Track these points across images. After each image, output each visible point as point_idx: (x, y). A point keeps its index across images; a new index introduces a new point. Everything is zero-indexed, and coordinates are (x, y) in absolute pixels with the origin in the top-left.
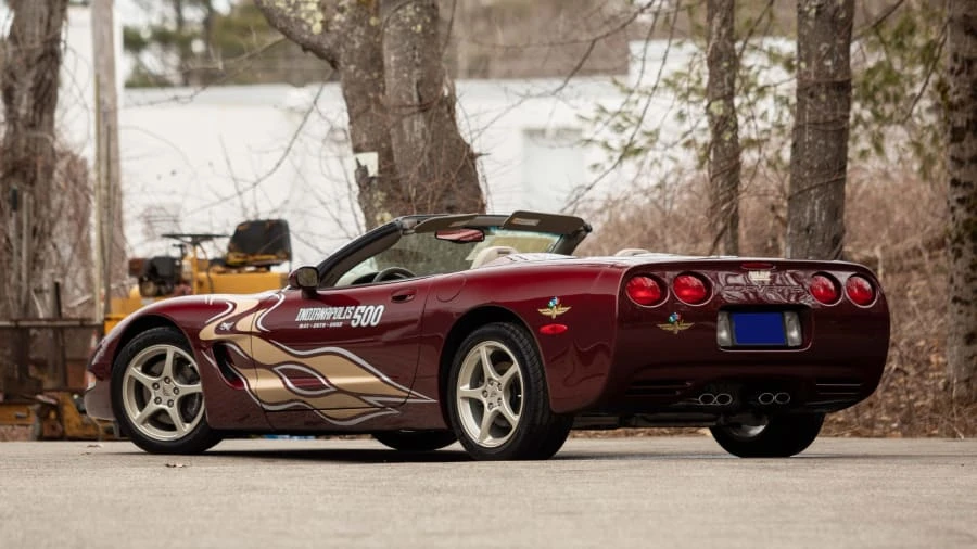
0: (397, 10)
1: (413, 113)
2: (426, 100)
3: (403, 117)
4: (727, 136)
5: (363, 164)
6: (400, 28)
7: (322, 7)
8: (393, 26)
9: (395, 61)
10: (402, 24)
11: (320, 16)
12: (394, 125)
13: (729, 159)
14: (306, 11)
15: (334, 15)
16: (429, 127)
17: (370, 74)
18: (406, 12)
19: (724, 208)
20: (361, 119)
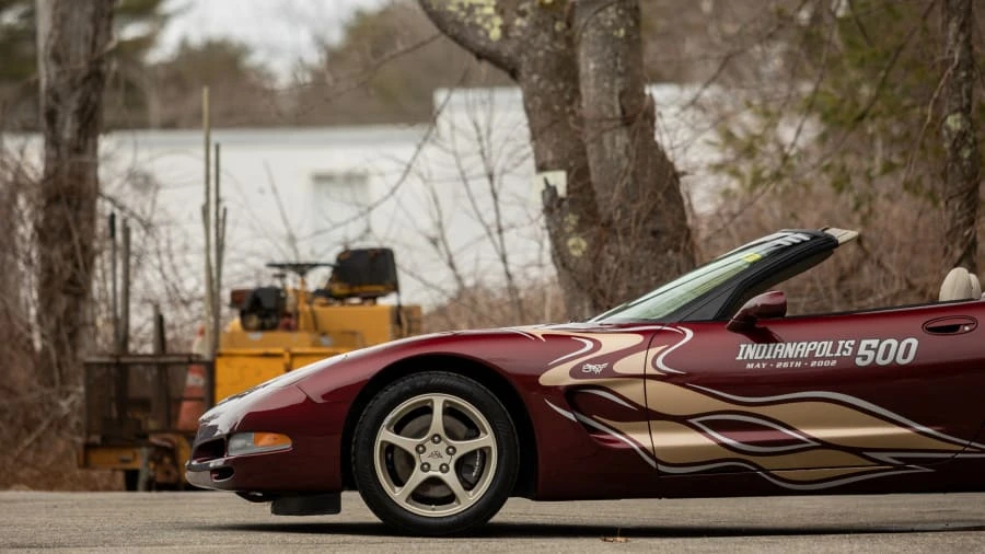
0: (596, 13)
1: (615, 127)
2: (630, 113)
3: (603, 131)
4: (966, 153)
5: (552, 183)
6: (600, 33)
7: (500, 11)
8: (592, 31)
9: (595, 69)
10: (603, 28)
11: (498, 21)
12: (593, 141)
13: (969, 180)
14: (481, 15)
15: (514, 19)
16: (633, 143)
17: (556, 84)
18: (608, 13)
19: (967, 233)
20: (546, 135)
